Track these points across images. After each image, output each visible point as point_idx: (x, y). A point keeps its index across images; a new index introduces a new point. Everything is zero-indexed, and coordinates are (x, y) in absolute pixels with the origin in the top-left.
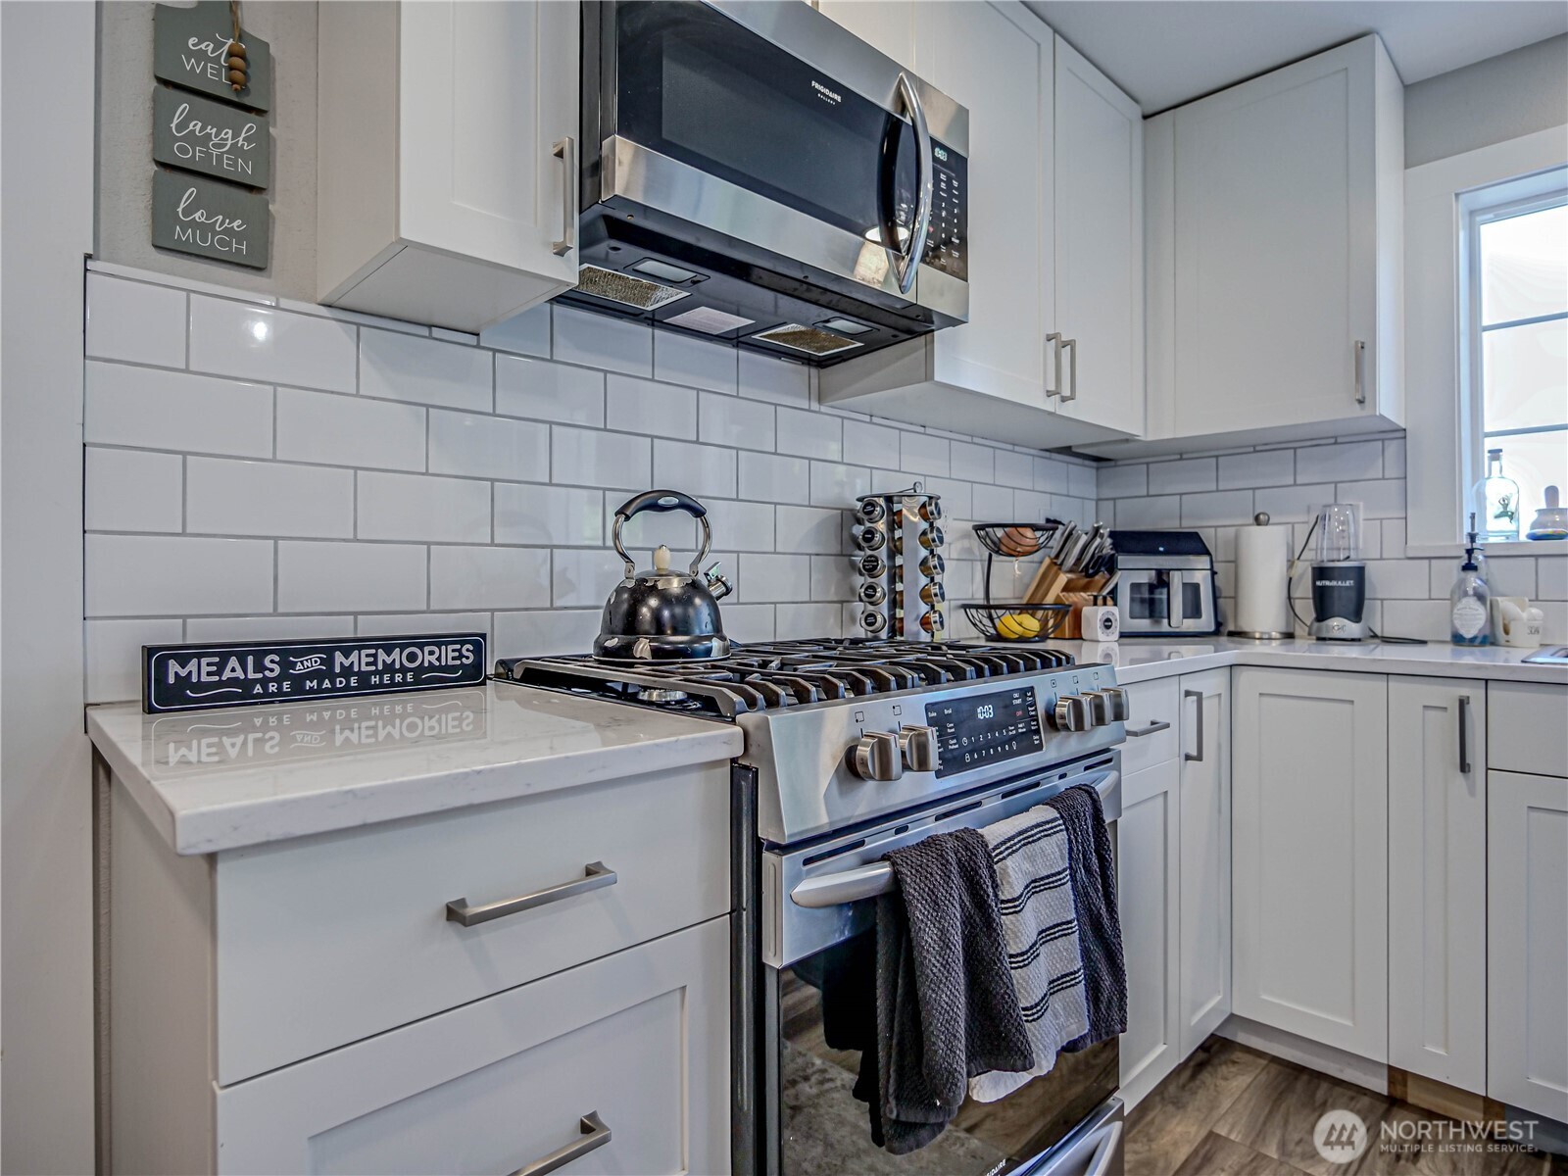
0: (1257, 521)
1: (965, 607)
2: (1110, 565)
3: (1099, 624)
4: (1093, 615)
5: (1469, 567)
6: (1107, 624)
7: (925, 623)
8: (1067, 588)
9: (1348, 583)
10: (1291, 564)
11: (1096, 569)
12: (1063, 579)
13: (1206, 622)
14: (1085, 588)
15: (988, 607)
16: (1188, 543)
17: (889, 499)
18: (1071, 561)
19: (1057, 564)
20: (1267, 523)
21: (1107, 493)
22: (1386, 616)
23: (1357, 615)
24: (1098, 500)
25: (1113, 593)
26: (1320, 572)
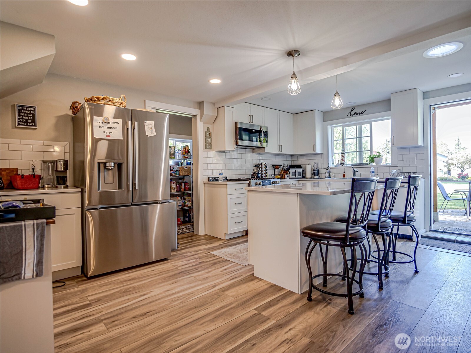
0: (308, 164)
1: (271, 175)
2: (289, 169)
3: (287, 177)
4: (286, 176)
5: (327, 170)
6: (288, 177)
7: (265, 176)
8: (283, 173)
9: (316, 171)
10: (312, 169)
11: (287, 170)
12: (283, 171)
13: (301, 176)
14: (286, 172)
15: (274, 175)
16: (300, 167)
17: (261, 163)
18: (284, 169)
19: (282, 170)
20: (309, 164)
21: (293, 160)
22: (322, 176)
23: (318, 175)
24: (292, 161)
25: (290, 173)
26: (314, 170)
